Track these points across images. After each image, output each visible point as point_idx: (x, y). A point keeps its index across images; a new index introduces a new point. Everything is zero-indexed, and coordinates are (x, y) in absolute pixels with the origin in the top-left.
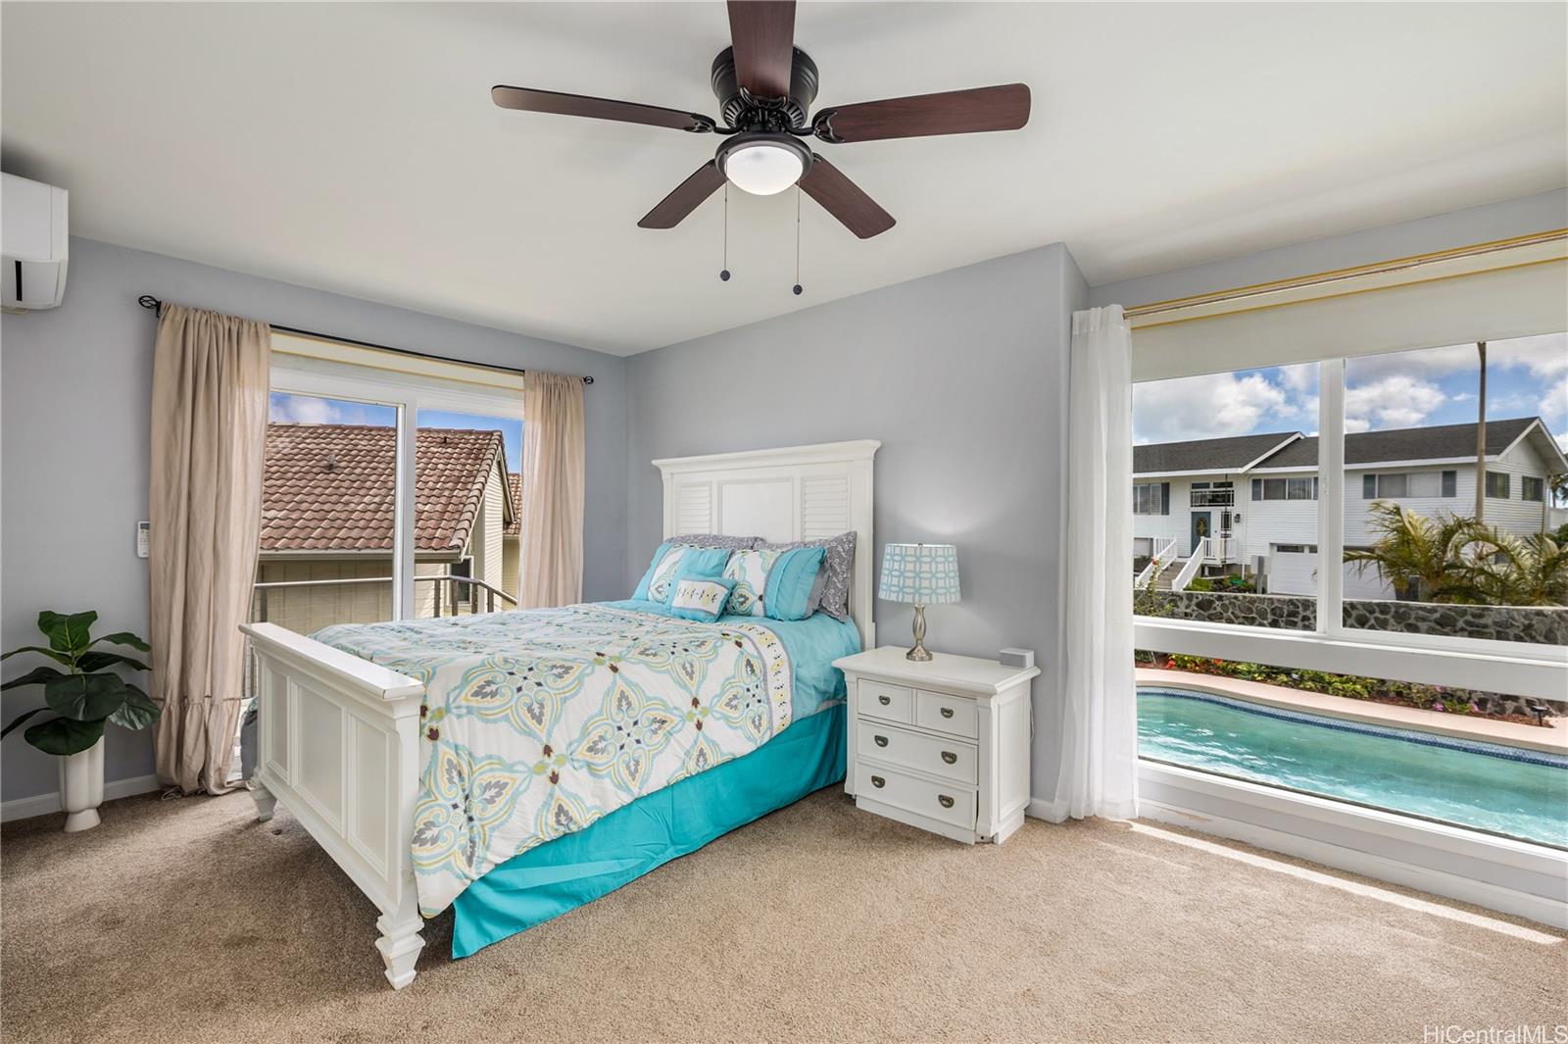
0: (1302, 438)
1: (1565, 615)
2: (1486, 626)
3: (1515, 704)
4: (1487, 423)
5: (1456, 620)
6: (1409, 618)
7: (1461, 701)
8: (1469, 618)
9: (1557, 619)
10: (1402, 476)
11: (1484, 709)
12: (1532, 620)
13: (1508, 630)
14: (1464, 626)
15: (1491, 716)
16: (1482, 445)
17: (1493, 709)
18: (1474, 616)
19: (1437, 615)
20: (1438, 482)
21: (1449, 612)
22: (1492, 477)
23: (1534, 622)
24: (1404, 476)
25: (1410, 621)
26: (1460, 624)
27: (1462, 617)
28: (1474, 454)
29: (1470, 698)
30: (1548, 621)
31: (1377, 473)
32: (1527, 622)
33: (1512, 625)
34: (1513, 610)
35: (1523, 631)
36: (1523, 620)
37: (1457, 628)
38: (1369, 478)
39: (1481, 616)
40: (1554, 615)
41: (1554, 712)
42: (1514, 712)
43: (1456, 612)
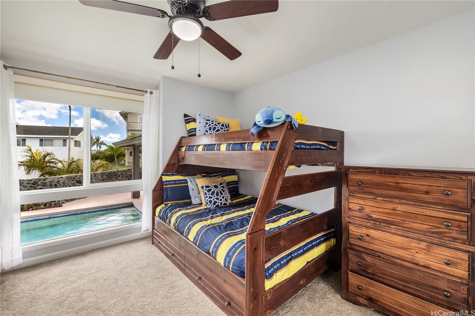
0: (19, 125)
1: (68, 177)
2: (46, 183)
3: (55, 203)
4: (71, 127)
5: (38, 182)
6: (24, 184)
7: (39, 205)
8: (42, 181)
9: (66, 178)
10: (51, 140)
11: (46, 206)
12: (59, 179)
13: (53, 183)
14: (41, 184)
15: (48, 208)
16: (70, 133)
17: (49, 205)
18: (43, 180)
19: (32, 182)
20: (61, 142)
21: (36, 180)
22: (76, 142)
23: (60, 180)
24: (52, 140)
25: (24, 185)
26: (39, 183)
27: (40, 181)
28: (68, 135)
29: (42, 204)
30: (63, 179)
31: (44, 139)
32: (58, 180)
33: (54, 181)
34: (54, 177)
35: (57, 183)
36: (57, 180)
37: (38, 185)
38: (41, 140)
39: (45, 180)
40: (65, 177)
41: (65, 202)
42: (54, 205)
43: (38, 180)
